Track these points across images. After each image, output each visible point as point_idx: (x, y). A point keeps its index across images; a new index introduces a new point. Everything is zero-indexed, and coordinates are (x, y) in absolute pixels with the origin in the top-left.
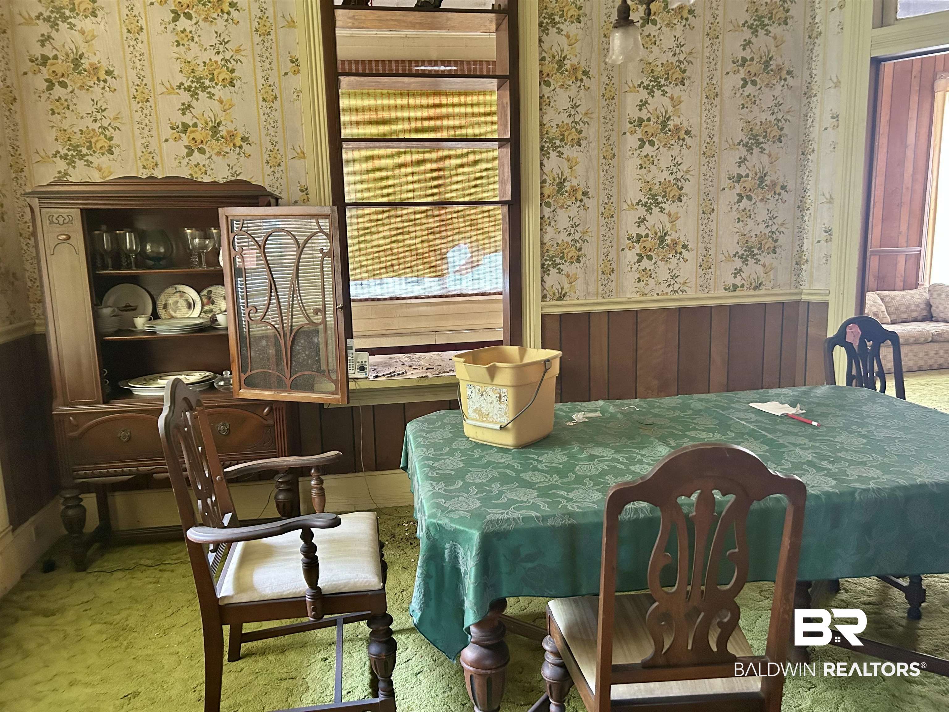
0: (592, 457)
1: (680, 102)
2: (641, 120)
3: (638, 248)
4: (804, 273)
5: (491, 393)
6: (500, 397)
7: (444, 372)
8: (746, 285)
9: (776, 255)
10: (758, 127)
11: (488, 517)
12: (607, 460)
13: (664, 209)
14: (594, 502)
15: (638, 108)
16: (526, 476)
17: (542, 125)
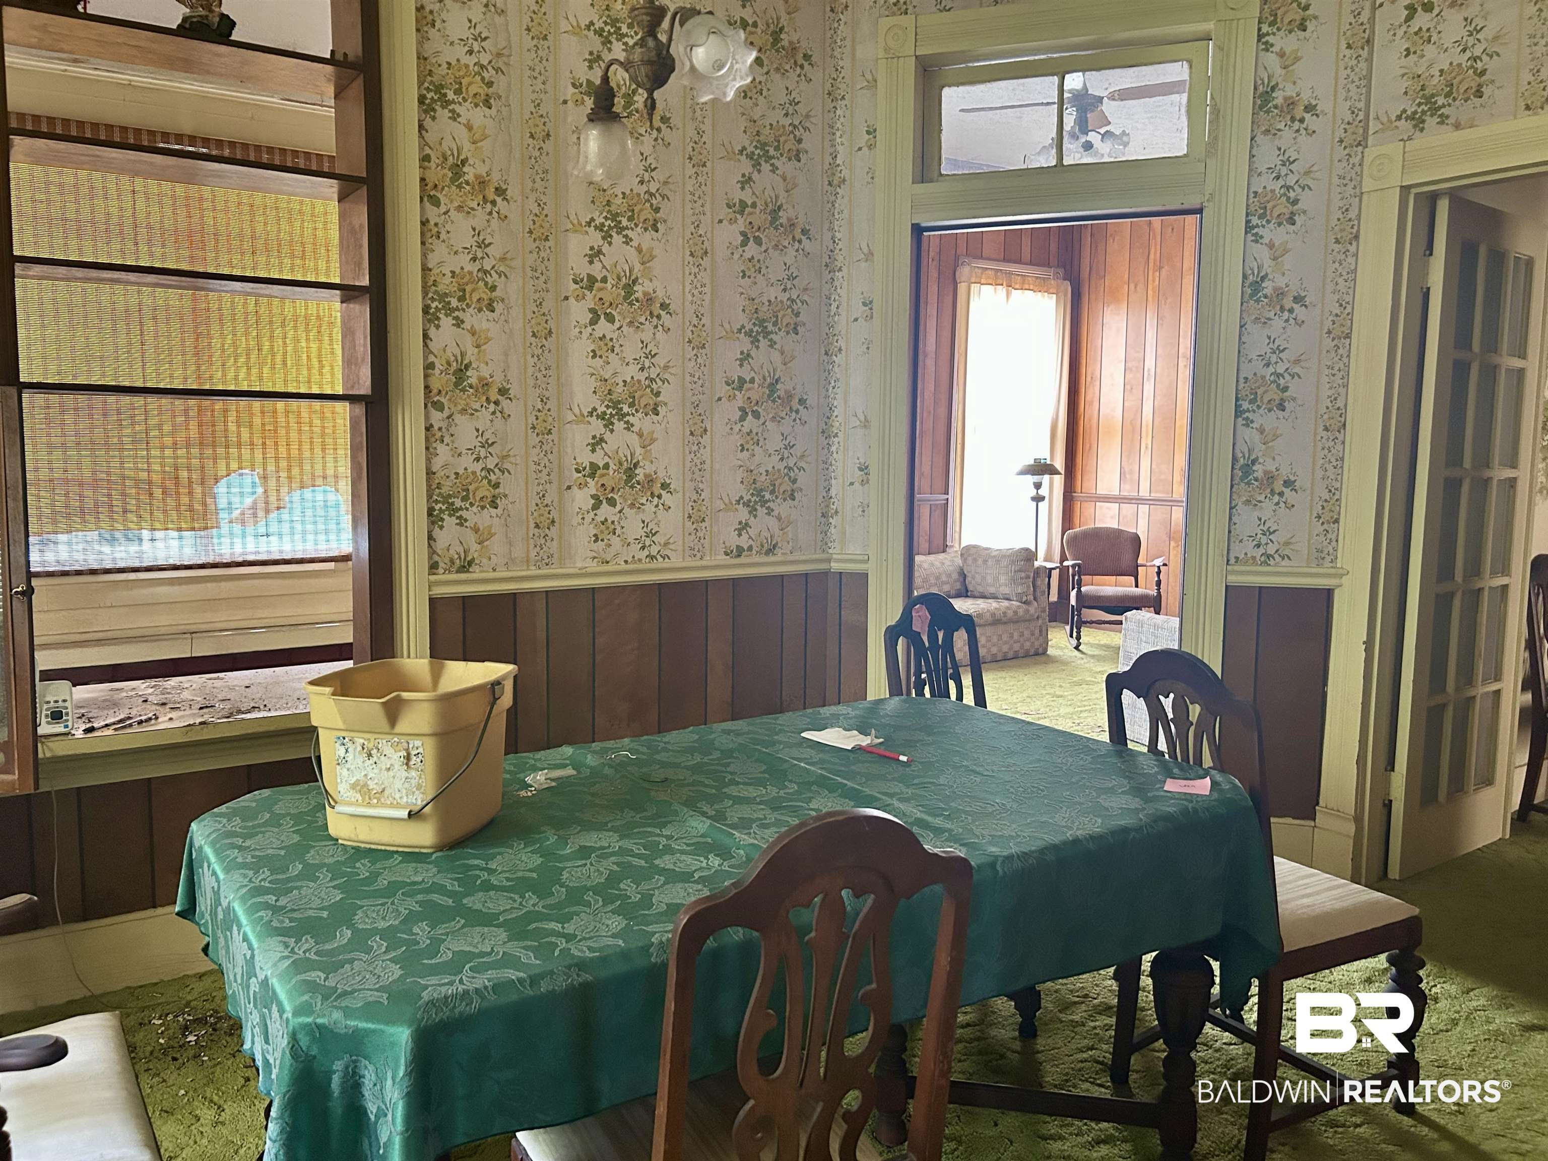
0: (585, 852)
1: (652, 258)
2: (592, 280)
3: (592, 487)
4: (833, 530)
5: (388, 750)
6: (408, 758)
7: (240, 712)
8: (755, 548)
9: (796, 502)
10: (765, 309)
11: (424, 994)
12: (613, 854)
13: (632, 425)
14: (614, 936)
15: (587, 258)
16: (474, 902)
17: (425, 269)
